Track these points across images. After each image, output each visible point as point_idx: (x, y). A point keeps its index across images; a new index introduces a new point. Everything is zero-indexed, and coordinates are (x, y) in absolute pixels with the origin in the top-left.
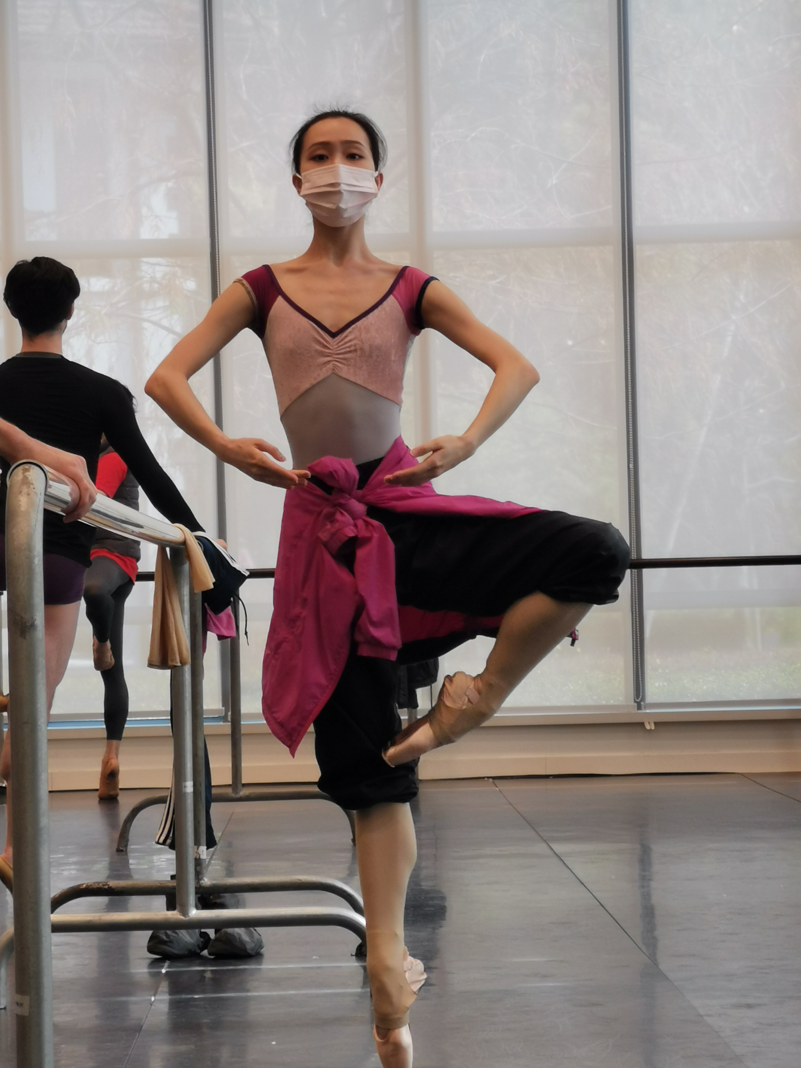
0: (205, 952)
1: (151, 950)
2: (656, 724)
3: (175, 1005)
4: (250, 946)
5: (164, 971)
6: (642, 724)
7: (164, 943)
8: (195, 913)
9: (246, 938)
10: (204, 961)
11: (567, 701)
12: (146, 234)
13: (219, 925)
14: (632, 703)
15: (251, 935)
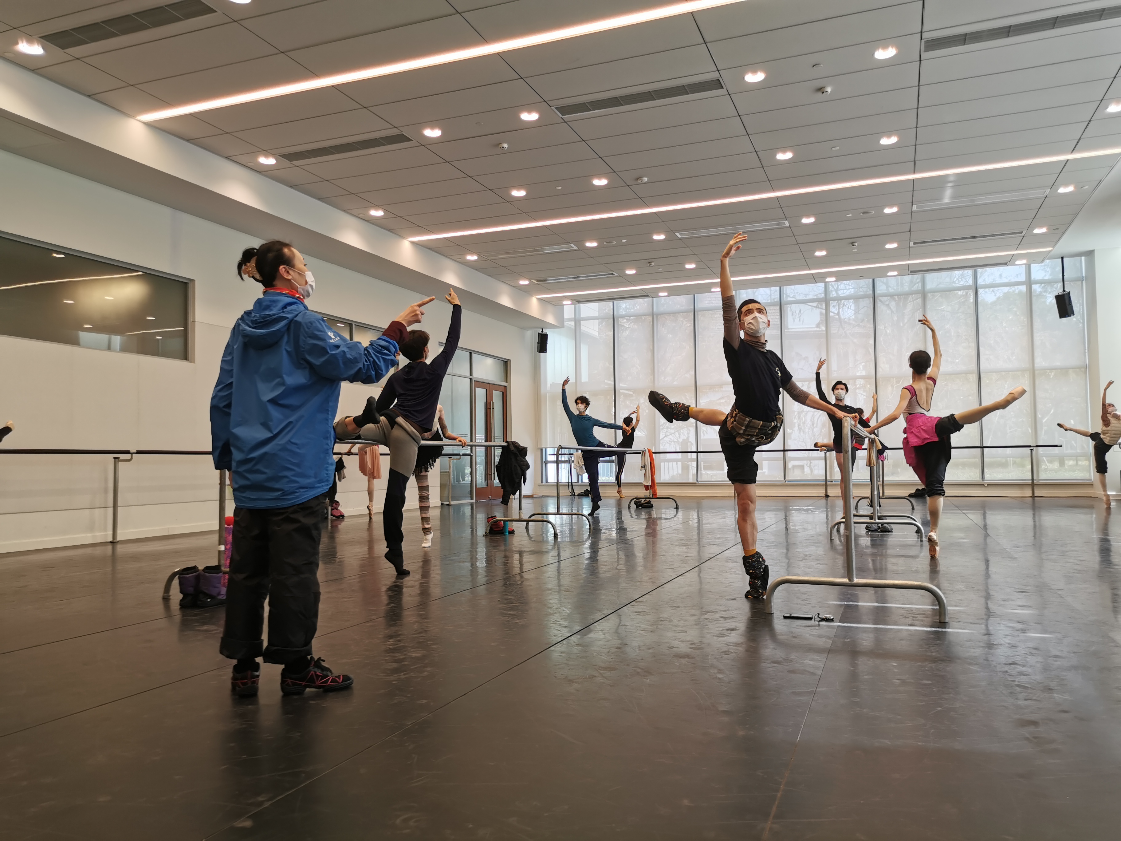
0: (879, 530)
1: (866, 529)
2: (988, 485)
3: (871, 540)
4: (890, 529)
5: (869, 533)
6: (984, 485)
7: (869, 527)
8: (877, 521)
9: (889, 527)
10: (879, 532)
11: (964, 479)
12: (858, 374)
13: (882, 524)
14: (981, 480)
15: (890, 527)
